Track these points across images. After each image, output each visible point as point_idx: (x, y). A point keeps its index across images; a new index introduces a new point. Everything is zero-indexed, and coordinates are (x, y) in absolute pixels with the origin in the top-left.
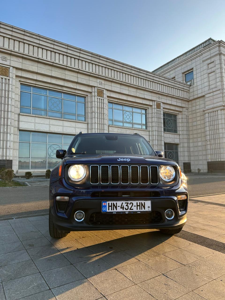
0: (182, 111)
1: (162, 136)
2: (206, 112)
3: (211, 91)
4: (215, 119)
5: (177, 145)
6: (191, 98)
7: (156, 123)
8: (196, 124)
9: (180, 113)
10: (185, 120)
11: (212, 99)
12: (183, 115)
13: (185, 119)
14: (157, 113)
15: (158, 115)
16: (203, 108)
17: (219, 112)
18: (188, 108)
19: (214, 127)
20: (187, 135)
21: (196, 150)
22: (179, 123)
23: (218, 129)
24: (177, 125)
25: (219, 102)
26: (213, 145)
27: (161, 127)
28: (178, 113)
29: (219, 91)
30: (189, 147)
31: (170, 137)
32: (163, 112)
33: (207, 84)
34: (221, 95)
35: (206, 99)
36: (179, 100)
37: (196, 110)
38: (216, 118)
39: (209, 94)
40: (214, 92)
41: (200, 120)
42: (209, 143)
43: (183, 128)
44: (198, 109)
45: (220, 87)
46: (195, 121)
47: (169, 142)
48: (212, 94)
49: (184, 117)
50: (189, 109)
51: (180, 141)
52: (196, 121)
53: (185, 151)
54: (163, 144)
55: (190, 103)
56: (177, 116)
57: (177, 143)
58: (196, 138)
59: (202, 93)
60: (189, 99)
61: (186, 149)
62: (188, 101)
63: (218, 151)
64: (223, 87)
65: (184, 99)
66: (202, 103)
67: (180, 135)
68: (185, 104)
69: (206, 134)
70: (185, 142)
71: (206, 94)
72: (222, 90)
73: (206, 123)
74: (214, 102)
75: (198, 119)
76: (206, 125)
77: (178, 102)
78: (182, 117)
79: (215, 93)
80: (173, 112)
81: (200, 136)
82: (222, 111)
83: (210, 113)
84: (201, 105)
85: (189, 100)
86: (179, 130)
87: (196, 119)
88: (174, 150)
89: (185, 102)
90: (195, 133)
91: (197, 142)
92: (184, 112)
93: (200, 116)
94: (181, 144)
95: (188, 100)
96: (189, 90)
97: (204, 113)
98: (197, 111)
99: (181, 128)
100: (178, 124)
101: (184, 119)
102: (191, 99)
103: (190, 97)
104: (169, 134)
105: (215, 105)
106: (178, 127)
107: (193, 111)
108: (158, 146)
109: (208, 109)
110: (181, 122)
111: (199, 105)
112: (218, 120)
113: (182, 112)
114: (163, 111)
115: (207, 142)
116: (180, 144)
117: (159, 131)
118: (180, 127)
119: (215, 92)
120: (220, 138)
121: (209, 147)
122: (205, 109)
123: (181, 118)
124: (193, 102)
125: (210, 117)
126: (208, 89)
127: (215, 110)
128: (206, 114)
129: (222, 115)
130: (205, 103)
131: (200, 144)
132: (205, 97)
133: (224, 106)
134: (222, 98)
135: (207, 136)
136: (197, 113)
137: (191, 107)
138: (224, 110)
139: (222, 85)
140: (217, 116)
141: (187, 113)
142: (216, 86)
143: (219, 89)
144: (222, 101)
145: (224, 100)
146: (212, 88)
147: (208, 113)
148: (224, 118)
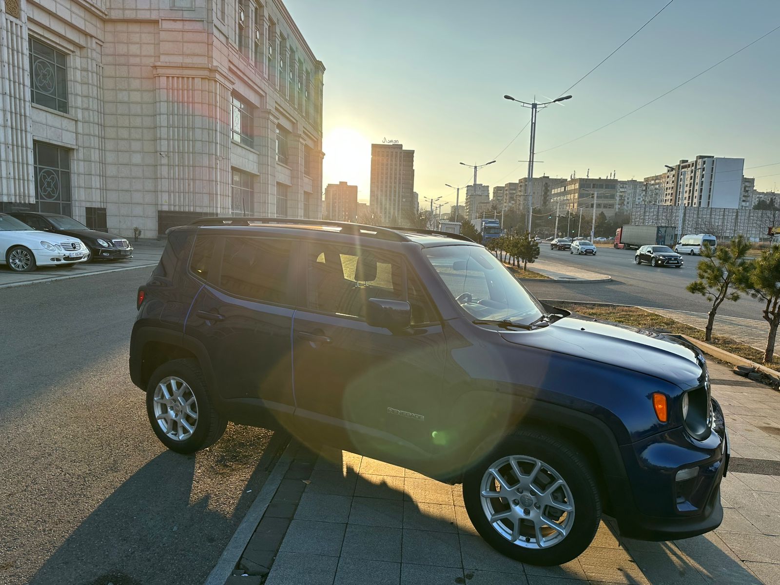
0: (85, 47)
1: (25, 116)
2: (160, 71)
3: (178, 15)
4: (186, 99)
5: (67, 151)
6: (114, 15)
7: (6, 65)
8: (126, 99)
9: (78, 52)
10: (93, 79)
11: (179, 38)
12: (89, 61)
13: (95, 75)
14: (7, 31)
15: (12, 40)
16: (151, 56)
17: (197, 81)
18: (103, 42)
19: (181, 121)
20: (98, 125)
21: (123, 175)
22: (76, 82)
23: (193, 128)
24: (69, 89)
25: (198, 55)
26: (177, 168)
27: (24, 85)
28: (71, 47)
29: (201, 23)
30: (104, 162)
31: (50, 123)
32: (29, 35)
34: (204, 37)
35: (163, 35)
36: (78, 6)
37: (127, 55)
38: (188, 98)
39: (172, 22)
40: (186, 20)
41: (139, 90)
42: (165, 161)
43: (89, 101)
44: (135, 56)
45: (204, 15)
46: (126, 90)
47: (47, 141)
48: (179, 26)
49: (90, 69)
50: (104, 45)
51: (77, 139)
52: (129, 90)
53: (93, 173)
54: (30, 144)
55: (109, 27)
56: (68, 58)
57: (69, 146)
58: (127, 139)
59: (150, 10)
60: (106, 15)
61: (95, 168)
62: (105, 20)
63: (189, 185)
64: (210, 16)
65: (93, 9)
66: (150, 42)
67: (76, 121)
68: (96, 26)
69: (158, 135)
70: (92, 145)
71: (162, 20)
72: (208, 23)
73: (158, 104)
74: (185, 49)
75: (135, 84)
76: (158, 110)
77: (74, 13)
78: (85, 66)
79: (188, 26)
80: (57, 40)
81: (138, 136)
82: (203, 81)
83: (173, 77)
84: (144, 46)
85: (107, 17)
86: (73, 104)
87: (129, 85)
88: (58, 168)
89: (94, 20)
90: (124, 125)
91: (130, 151)
92: (91, 52)
93: (140, 77)
94: (81, 149)
95: (104, 16)
97: (154, 72)
98: (132, 60)
99: (79, 99)
100: (70, 84)
101: (90, 74)
102: (113, 18)
103: (110, 9)
104: (45, 113)
105: (188, 61)
106: (70, 96)
107: (118, 55)
108: (15, 147)
109: (168, 64)
110: (80, 81)
111: (138, 43)
112: (193, 103)
113: (85, 50)
114: (29, 29)
115: (159, 158)
116: (77, 150)
117: (15, 98)
118: (77, 95)
119: (187, 22)
120: (195, 153)
121: (164, 171)
122: (158, 64)
123: (79, 68)
124: (120, 27)
125: (171, 91)
126: (170, 7)
127: (187, 72)
128: (159, 76)
129: (204, 92)
130: (159, 44)
131: (137, 159)
132: (160, 27)
133: (210, 70)
134: (207, 45)
135: (162, 141)
136: (132, 67)
137: (112, 43)
138: (210, 81)
139: (209, 10)
140: (191, 91)
141: (100, 56)
142: (193, 7)
143: (199, 19)
144: (207, 55)
145: (210, 52)
146: (180, 7)
147: (166, 77)
148: (207, 103)
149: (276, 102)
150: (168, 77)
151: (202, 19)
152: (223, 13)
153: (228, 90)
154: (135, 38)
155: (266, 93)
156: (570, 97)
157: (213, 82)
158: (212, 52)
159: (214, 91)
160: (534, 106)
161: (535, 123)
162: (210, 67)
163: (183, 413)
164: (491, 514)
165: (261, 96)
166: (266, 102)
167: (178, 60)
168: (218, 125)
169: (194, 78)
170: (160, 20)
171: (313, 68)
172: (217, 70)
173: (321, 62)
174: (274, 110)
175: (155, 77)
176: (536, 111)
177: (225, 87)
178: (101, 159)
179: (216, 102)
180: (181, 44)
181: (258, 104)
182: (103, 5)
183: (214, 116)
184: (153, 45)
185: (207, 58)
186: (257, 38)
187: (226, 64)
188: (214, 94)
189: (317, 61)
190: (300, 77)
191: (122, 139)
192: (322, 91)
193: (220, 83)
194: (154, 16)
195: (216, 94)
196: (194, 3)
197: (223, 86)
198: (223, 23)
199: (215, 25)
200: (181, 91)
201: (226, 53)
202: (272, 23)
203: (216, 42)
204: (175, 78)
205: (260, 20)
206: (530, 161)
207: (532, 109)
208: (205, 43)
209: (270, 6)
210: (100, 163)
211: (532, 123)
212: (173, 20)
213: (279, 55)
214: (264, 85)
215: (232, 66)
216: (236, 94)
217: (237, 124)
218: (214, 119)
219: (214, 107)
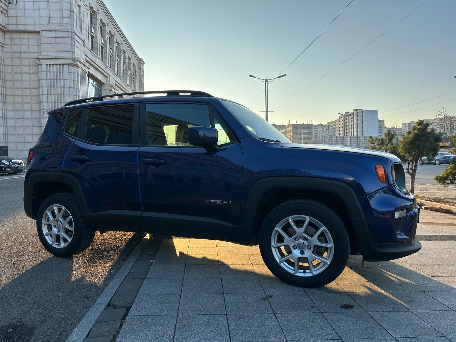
2: (42, 61)
3: (53, 28)
4: (59, 78)
6: (11, 28)
8: (19, 78)
11: (54, 41)
16: (36, 53)
17: (66, 67)
18: (4, 45)
19: (56, 91)
21: (18, 125)
23: (64, 95)
25: (66, 51)
29: (67, 32)
30: (6, 118)
33: (44, 13)
34: (69, 41)
35: (43, 40)
37: (20, 52)
39: (48, 32)
41: (28, 73)
42: (46, 115)
44: (25, 52)
45: (68, 28)
46: (19, 73)
48: (53, 34)
50: (5, 46)
52: (22, 73)
55: (8, 36)
58: (21, 103)
59: (34, 25)
60: (5, 28)
62: (4, 31)
64: (73, 28)
66: (34, 44)
69: (42, 100)
71: (42, 31)
72: (71, 32)
73: (41, 81)
74: (57, 48)
75: (26, 69)
76: (41, 85)
79: (59, 34)
81: (28, 101)
82: (70, 66)
83: (50, 65)
84: (31, 47)
85: (6, 30)
87: (21, 70)
90: (19, 95)
91: (23, 110)
93: (28, 65)
95: (4, 29)
96: (7, 11)
97: (38, 62)
98: (23, 55)
102: (10, 30)
103: (8, 24)
105: (59, 55)
107: (14, 52)
109: (46, 57)
111: (27, 45)
112: (63, 80)
115: (42, 114)
119: (58, 32)
122: (39, 57)
124: (15, 35)
125: (49, 73)
126: (47, 23)
127: (58, 62)
128: (41, 64)
129: (70, 73)
130: (40, 45)
131: (28, 115)
132: (41, 35)
133: (74, 60)
134: (71, 45)
135: (44, 103)
136: (23, 59)
137: (10, 45)
138: (74, 67)
139: (72, 25)
140: (62, 73)
141: (2, 53)
142: (62, 23)
143: (66, 30)
144: (71, 51)
145: (73, 50)
146: (54, 23)
147: (45, 65)
148: (73, 79)
149: (116, 81)
150: (47, 65)
151: (68, 30)
152: (81, 27)
153: (86, 72)
154: (25, 42)
155: (109, 75)
156: (285, 75)
157: (76, 67)
158: (75, 49)
159: (76, 73)
160: (266, 81)
161: (267, 90)
162: (74, 59)
163: (63, 228)
164: (279, 258)
165: (106, 77)
166: (110, 81)
167: (53, 54)
168: (80, 92)
169: (63, 65)
170: (41, 31)
171: (138, 63)
172: (78, 60)
173: (142, 59)
174: (115, 86)
175: (38, 65)
176: (267, 83)
177: (83, 70)
178: (4, 116)
179: (78, 79)
180: (55, 45)
181: (105, 82)
182: (3, 22)
183: (77, 88)
184: (36, 46)
185: (71, 53)
186: (102, 43)
187: (84, 57)
188: (76, 75)
189: (140, 58)
190: (130, 67)
191: (18, 103)
192: (143, 76)
193: (80, 68)
194: (37, 29)
195: (78, 74)
196: (62, 21)
197: (82, 70)
198: (81, 33)
199: (76, 34)
200: (55, 73)
201: (84, 51)
202: (111, 35)
203: (77, 44)
204: (52, 65)
205: (104, 33)
206: (266, 111)
207: (265, 82)
208: (70, 44)
209: (110, 25)
210: (3, 118)
211: (266, 90)
212: (49, 31)
213: (116, 54)
214: (108, 71)
215: (87, 59)
216: (90, 75)
217: (92, 93)
218: (77, 89)
219: (77, 82)
